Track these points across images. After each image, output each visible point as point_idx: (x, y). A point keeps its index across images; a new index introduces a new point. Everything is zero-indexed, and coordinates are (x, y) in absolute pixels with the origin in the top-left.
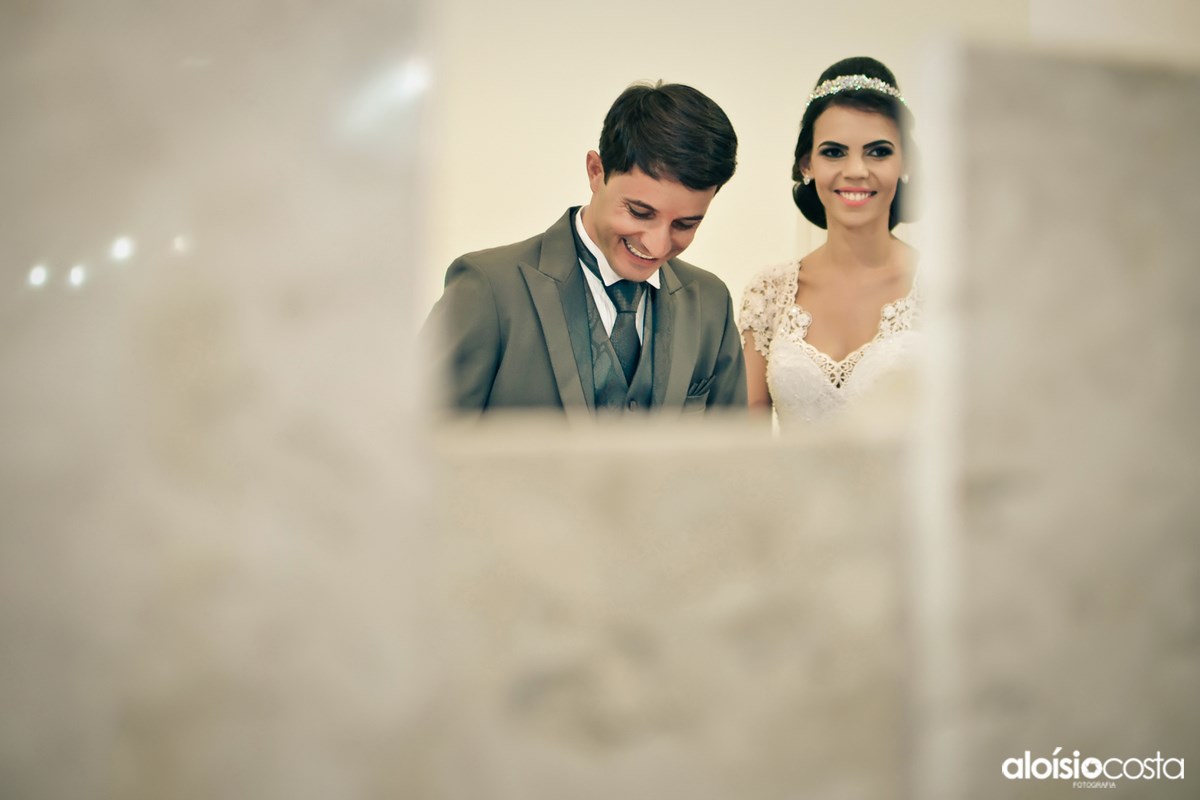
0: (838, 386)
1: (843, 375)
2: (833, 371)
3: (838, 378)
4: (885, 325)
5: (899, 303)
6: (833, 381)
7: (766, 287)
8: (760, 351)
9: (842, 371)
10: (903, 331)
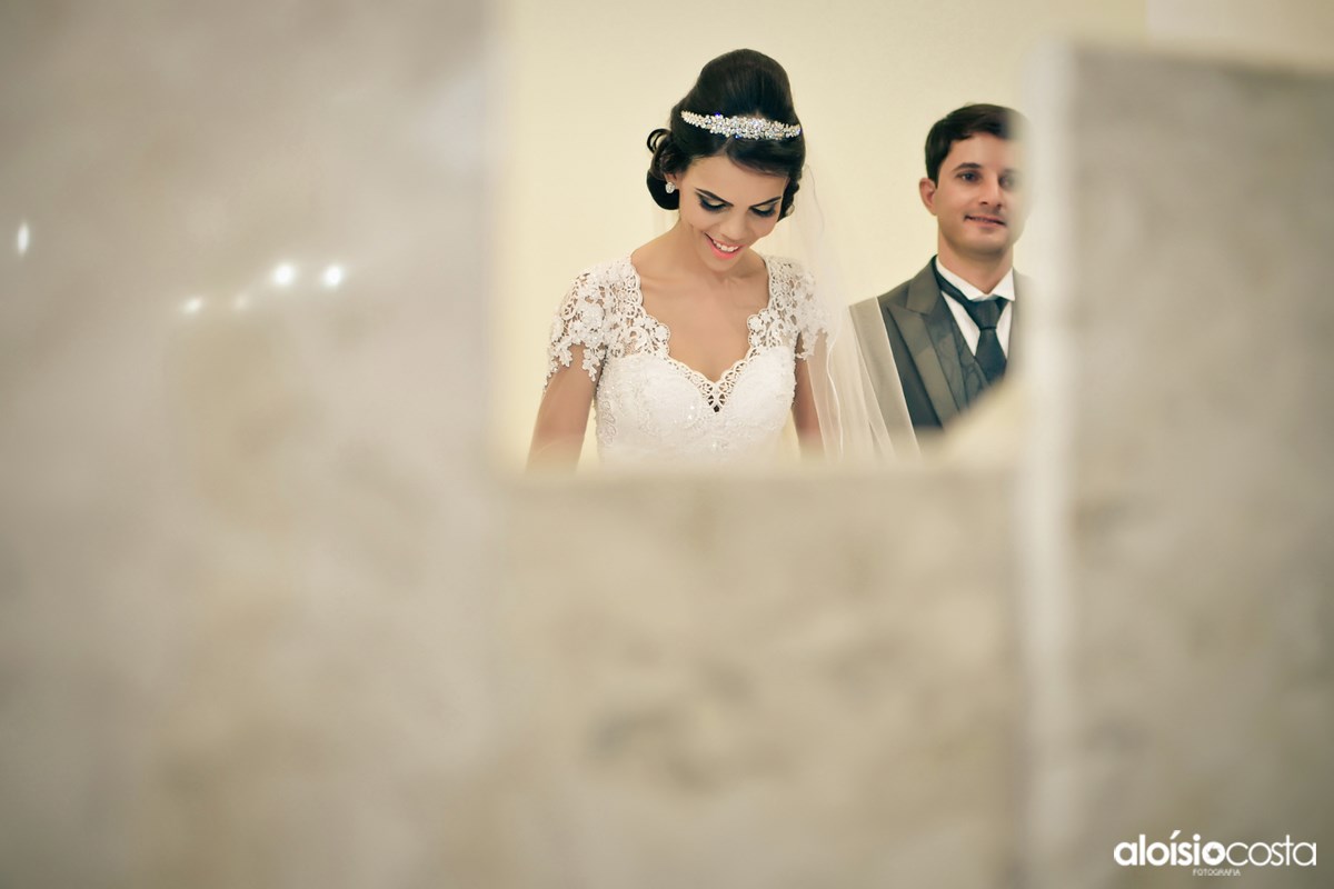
0: (717, 409)
1: (722, 397)
2: (712, 393)
3: (716, 401)
4: (755, 339)
5: (763, 314)
6: (710, 403)
7: (603, 294)
8: (588, 371)
9: (722, 393)
10: (777, 347)
